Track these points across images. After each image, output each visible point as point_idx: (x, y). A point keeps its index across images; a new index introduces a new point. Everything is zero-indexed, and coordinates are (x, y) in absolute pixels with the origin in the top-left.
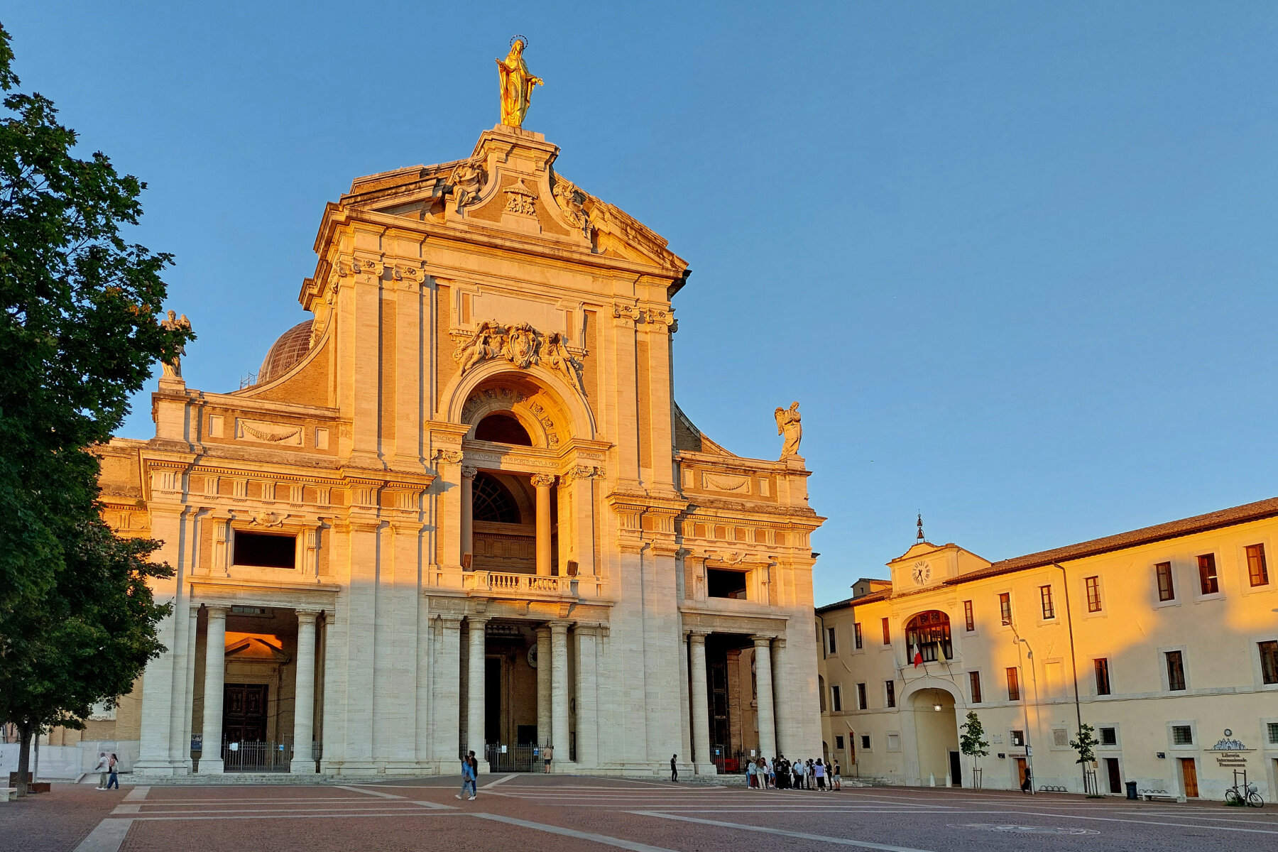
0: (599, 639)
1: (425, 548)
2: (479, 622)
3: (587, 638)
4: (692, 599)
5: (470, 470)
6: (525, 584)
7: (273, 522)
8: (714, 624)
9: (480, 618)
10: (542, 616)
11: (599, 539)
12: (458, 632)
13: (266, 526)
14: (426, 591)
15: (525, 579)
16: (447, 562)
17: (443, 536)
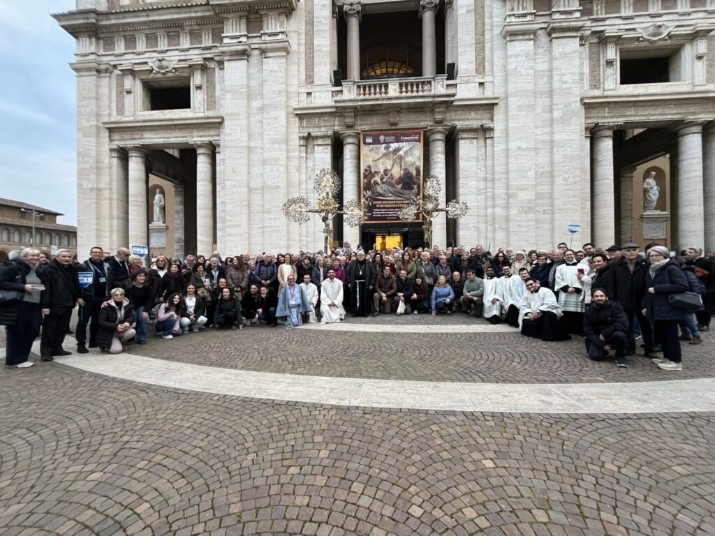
0: (481, 142)
1: (293, 69)
2: (350, 136)
3: (467, 142)
4: (599, 88)
5: (354, 7)
6: (395, 90)
7: (167, 68)
8: (627, 114)
9: (350, 132)
10: (416, 124)
11: (483, 34)
12: (330, 148)
13: (163, 73)
14: (295, 109)
15: (395, 85)
16: (317, 81)
17: (313, 56)
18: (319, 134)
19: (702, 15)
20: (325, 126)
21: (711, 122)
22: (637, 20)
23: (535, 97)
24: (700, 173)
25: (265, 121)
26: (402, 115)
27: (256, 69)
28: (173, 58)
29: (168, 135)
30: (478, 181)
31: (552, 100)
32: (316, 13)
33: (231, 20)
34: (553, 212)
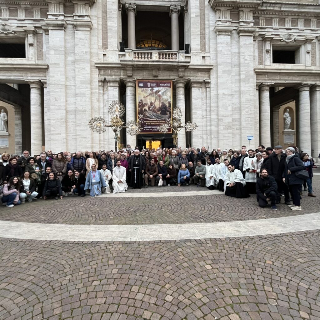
0: (204, 89)
1: (95, 39)
2: (130, 82)
3: (196, 89)
4: (262, 64)
5: (132, 6)
6: (156, 57)
7: (9, 30)
8: (276, 79)
9: (130, 79)
10: (168, 77)
11: (204, 30)
12: (118, 88)
13: (6, 34)
14: (96, 64)
15: (156, 54)
16: (109, 48)
17: (107, 32)
18: (111, 79)
19: (309, 31)
20: (114, 75)
21: (313, 85)
22: (280, 30)
23: (232, 67)
24: (309, 111)
25: (76, 70)
26: (160, 72)
27: (70, 37)
28: (13, 25)
29: (10, 75)
30: (202, 111)
31: (240, 69)
32: (109, 6)
33: (53, 4)
34: (241, 129)
